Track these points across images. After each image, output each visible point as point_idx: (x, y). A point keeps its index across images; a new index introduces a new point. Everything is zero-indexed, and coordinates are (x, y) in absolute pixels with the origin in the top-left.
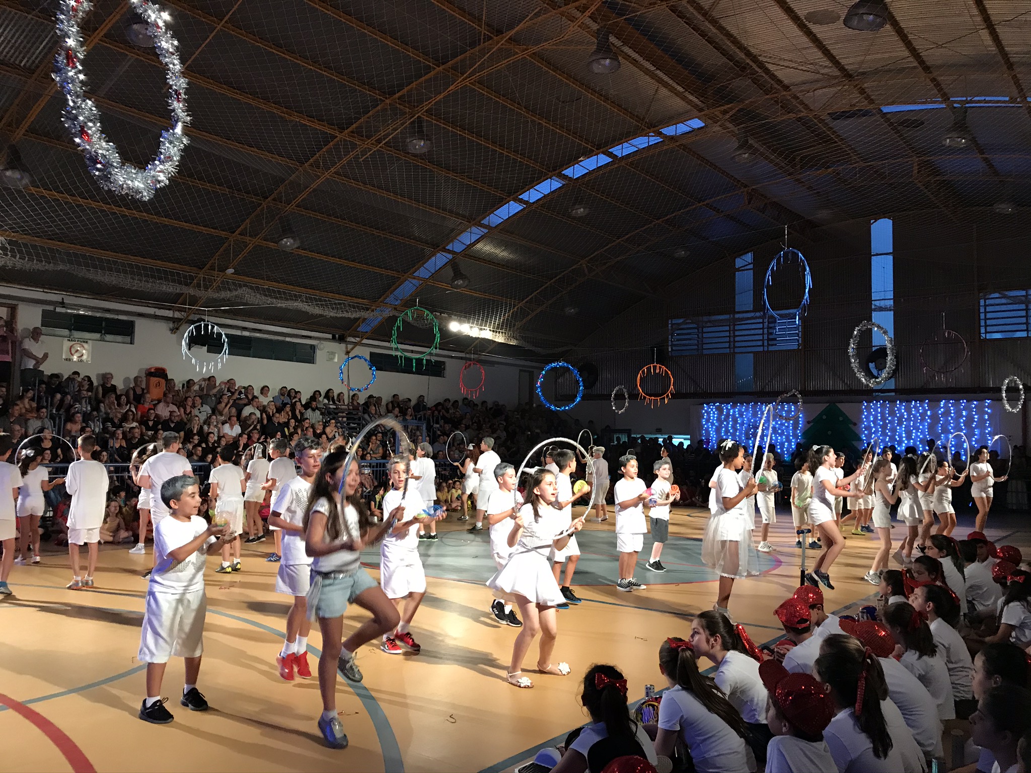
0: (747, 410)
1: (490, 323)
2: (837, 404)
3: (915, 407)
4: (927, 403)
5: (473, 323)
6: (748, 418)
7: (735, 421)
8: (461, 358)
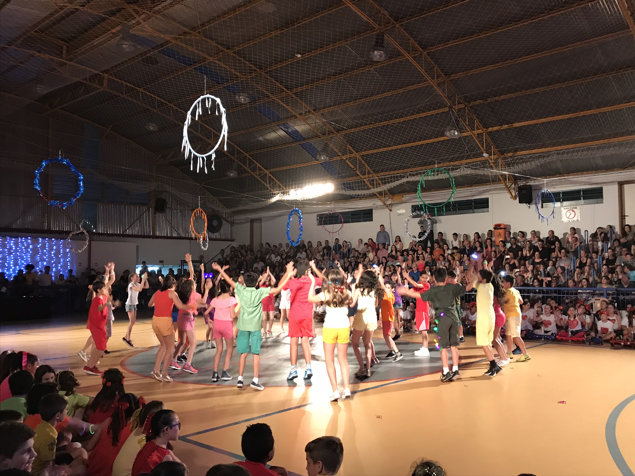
3: (22, 242)
4: (30, 240)
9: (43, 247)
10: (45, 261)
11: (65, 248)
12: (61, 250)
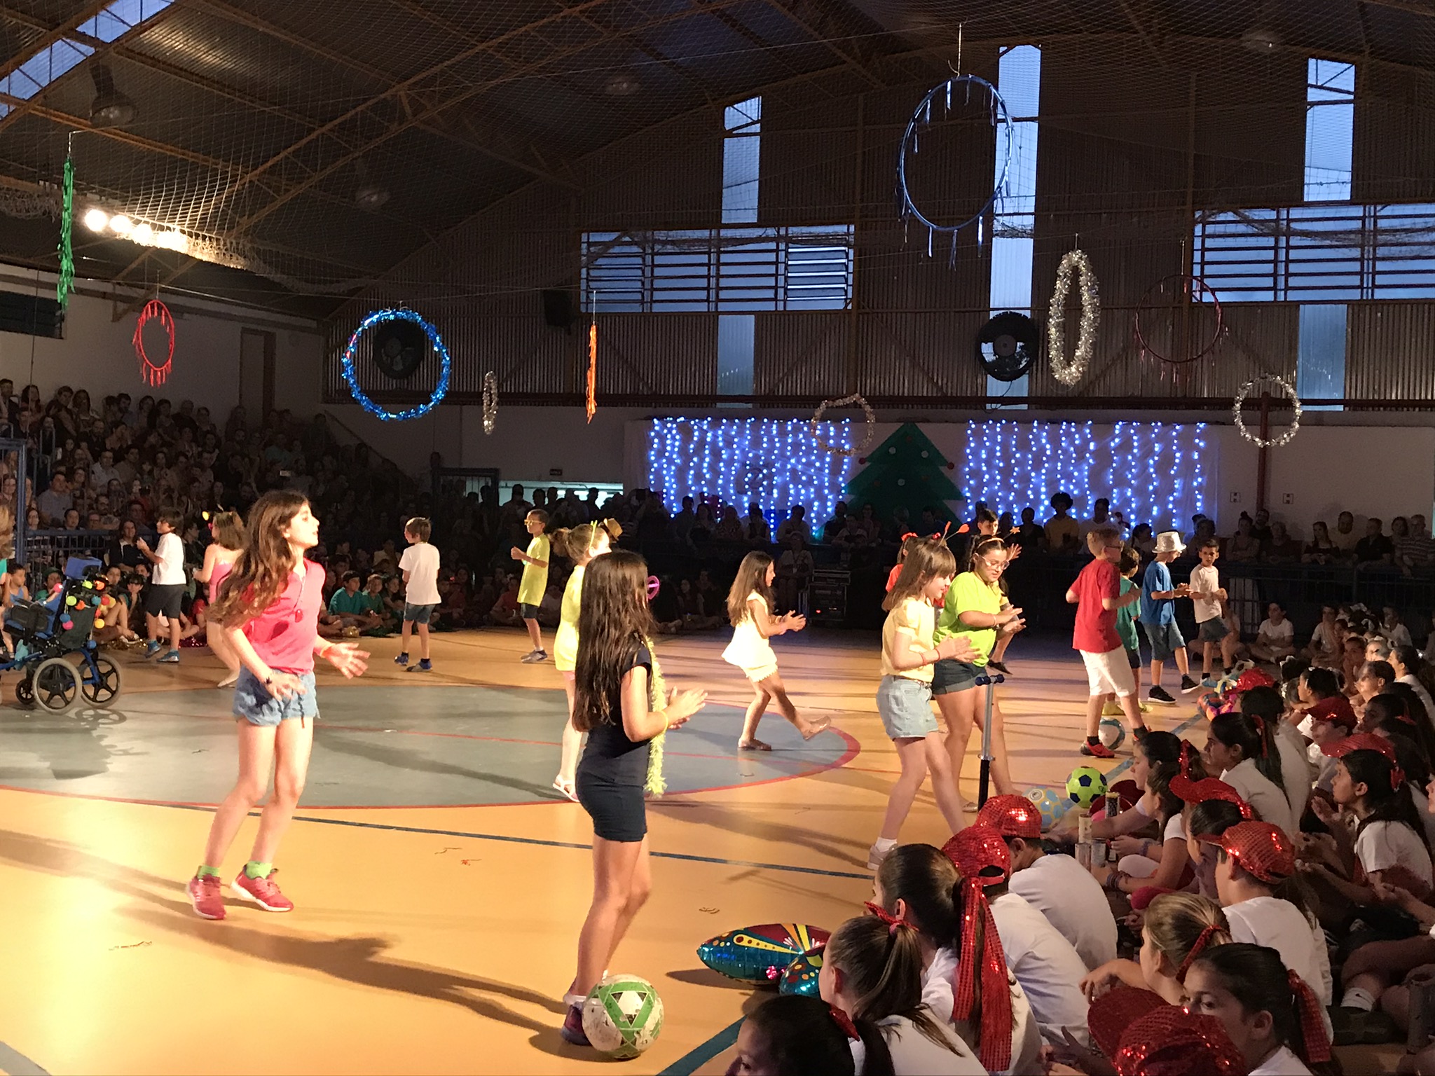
0: (741, 433)
1: (184, 215)
2: (918, 424)
3: (1069, 435)
4: (1090, 427)
5: (142, 213)
6: (743, 451)
7: (716, 454)
8: (104, 295)
9: (1126, 446)
10: (1131, 486)
11: (1187, 447)
12: (1178, 455)
